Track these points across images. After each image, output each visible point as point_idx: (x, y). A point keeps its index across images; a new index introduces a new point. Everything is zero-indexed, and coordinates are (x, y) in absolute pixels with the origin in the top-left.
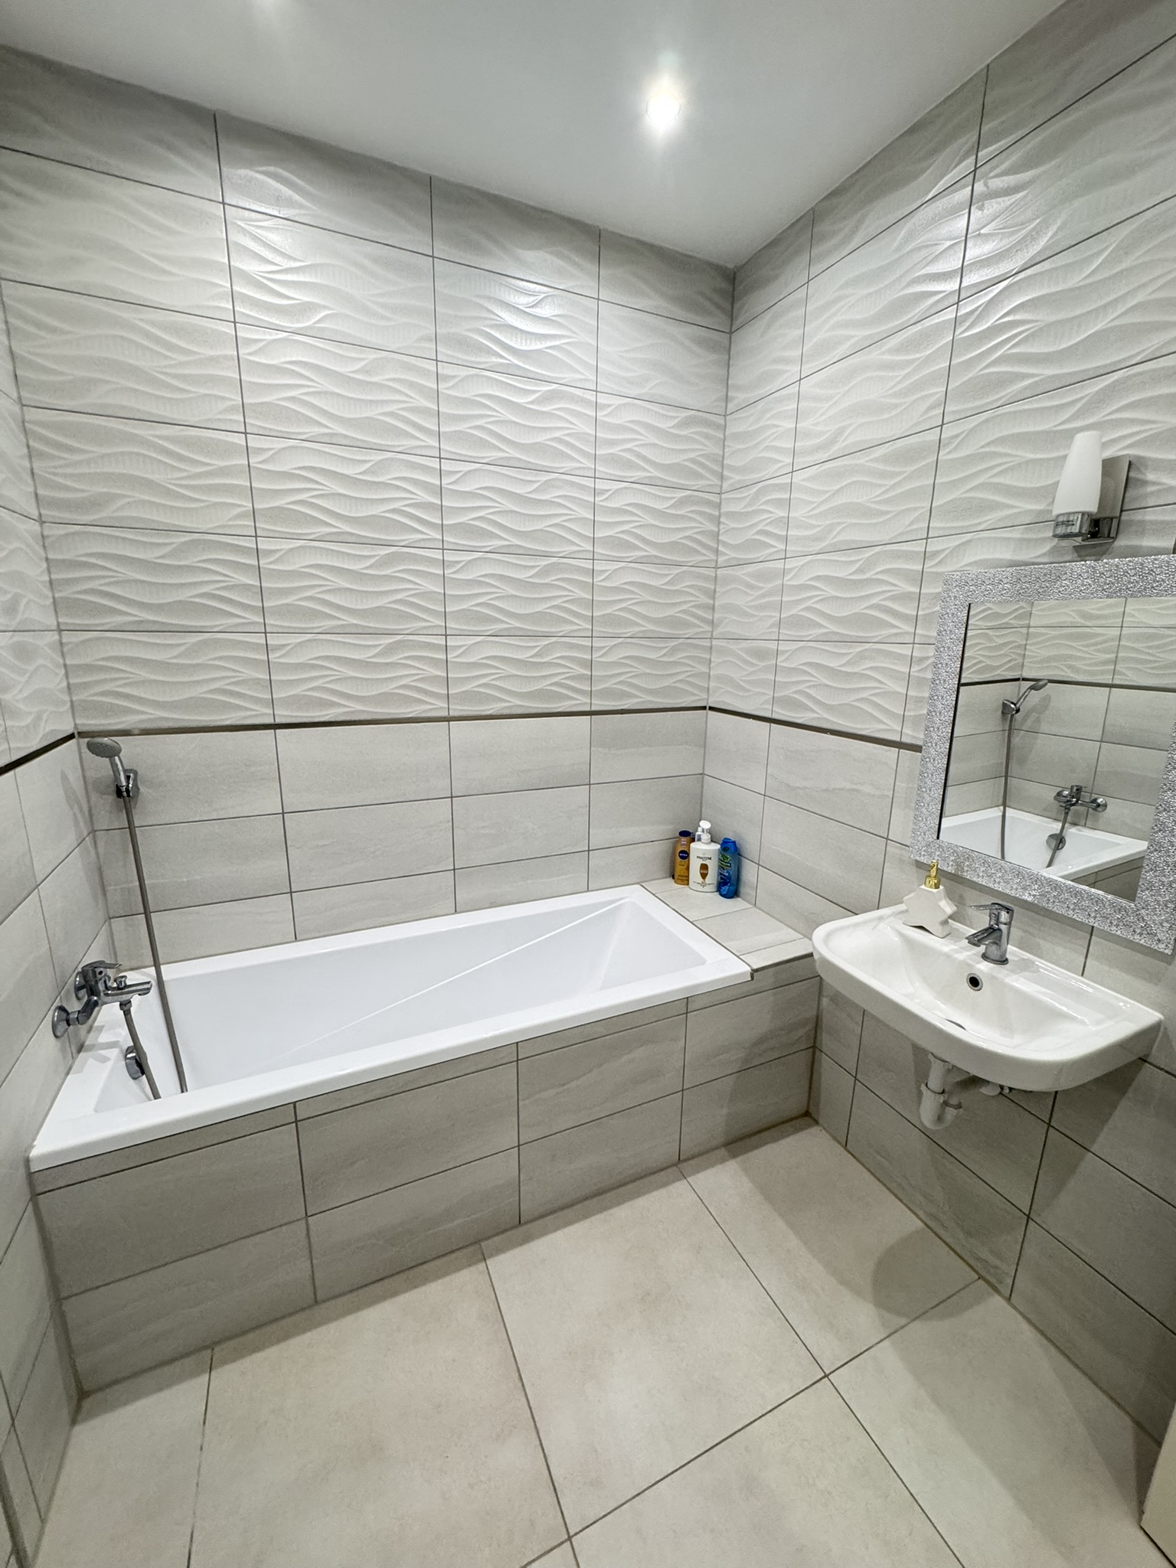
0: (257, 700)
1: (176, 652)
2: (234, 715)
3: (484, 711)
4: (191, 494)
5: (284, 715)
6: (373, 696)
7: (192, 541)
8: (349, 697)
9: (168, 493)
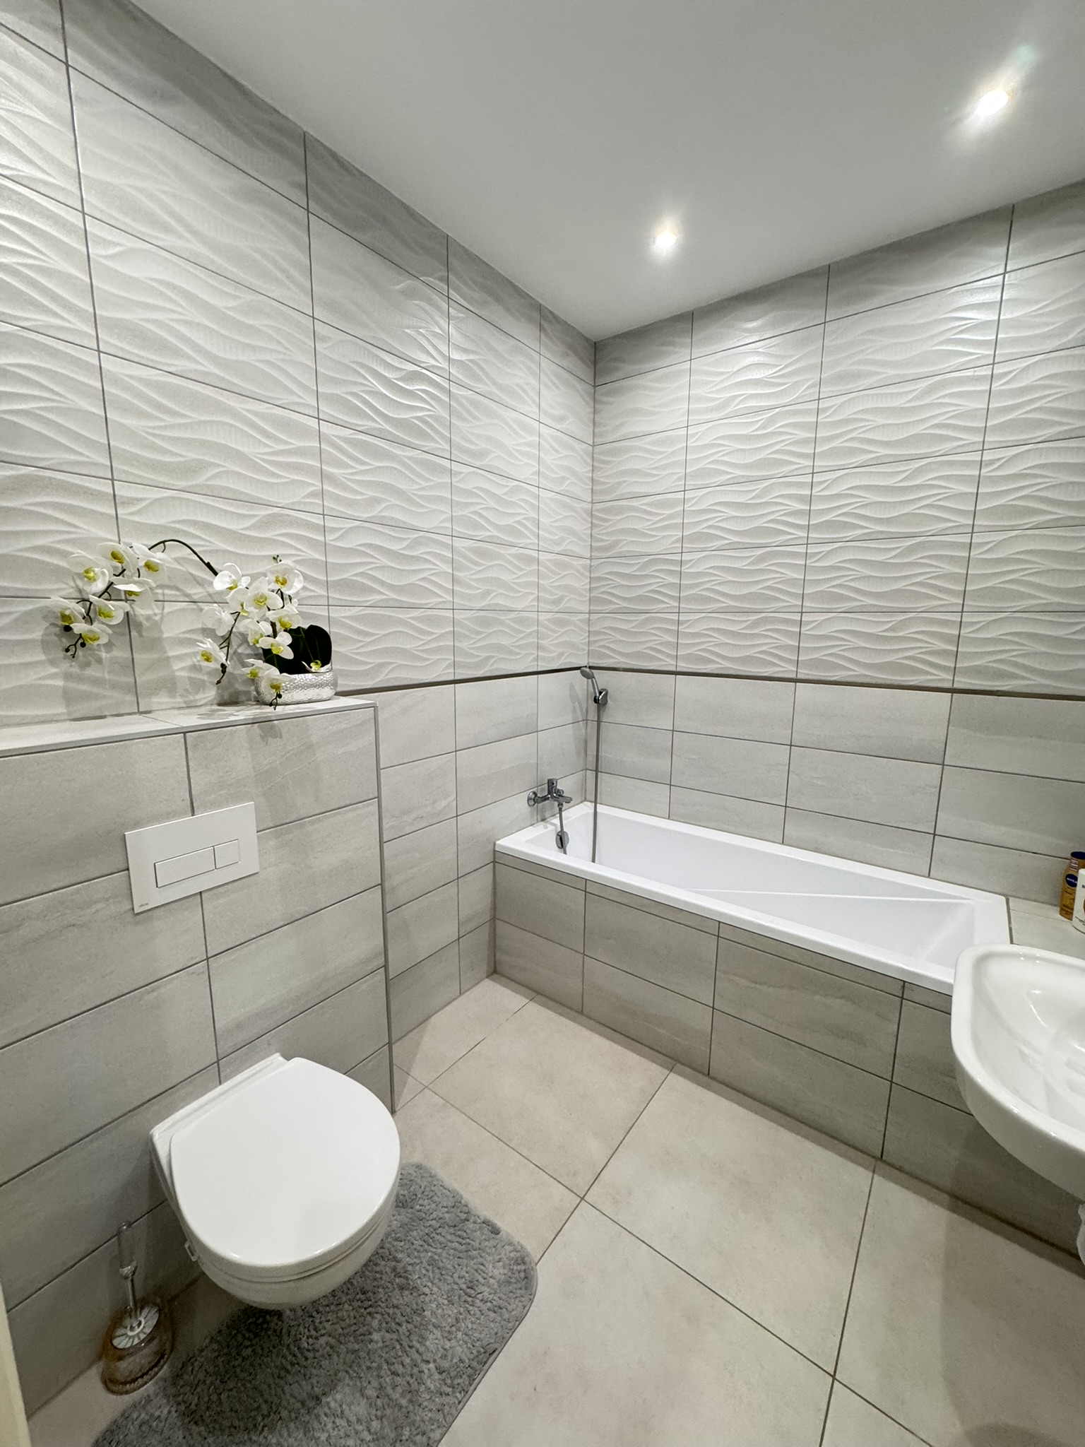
0: (668, 655)
1: (633, 625)
2: (656, 663)
3: (830, 676)
4: (652, 533)
5: (683, 666)
6: (740, 658)
7: (651, 560)
8: (723, 657)
9: (643, 534)
